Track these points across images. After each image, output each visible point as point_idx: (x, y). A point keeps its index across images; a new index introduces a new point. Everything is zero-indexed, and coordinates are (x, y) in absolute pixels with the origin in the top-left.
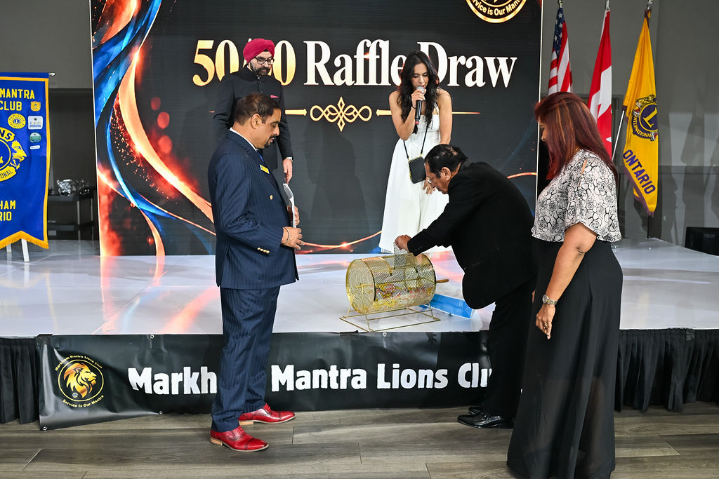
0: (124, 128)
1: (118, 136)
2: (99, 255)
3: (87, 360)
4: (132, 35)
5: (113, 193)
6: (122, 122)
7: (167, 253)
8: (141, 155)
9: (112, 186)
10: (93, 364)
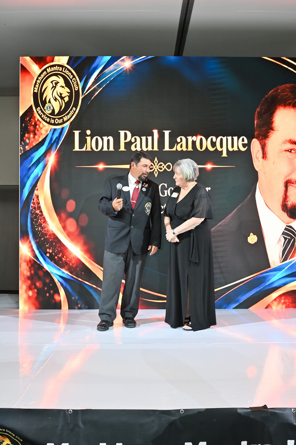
0: (41, 212)
1: (36, 217)
2: (18, 308)
3: (8, 433)
4: (49, 143)
5: (30, 260)
6: (39, 208)
7: (70, 308)
8: (53, 232)
9: (29, 255)
10: (14, 437)
